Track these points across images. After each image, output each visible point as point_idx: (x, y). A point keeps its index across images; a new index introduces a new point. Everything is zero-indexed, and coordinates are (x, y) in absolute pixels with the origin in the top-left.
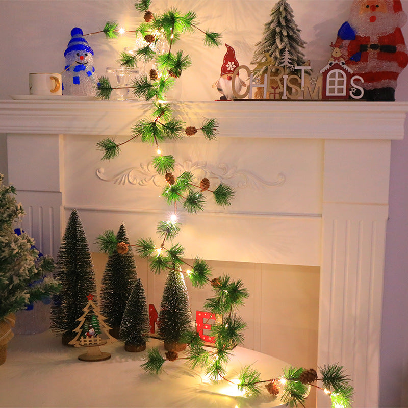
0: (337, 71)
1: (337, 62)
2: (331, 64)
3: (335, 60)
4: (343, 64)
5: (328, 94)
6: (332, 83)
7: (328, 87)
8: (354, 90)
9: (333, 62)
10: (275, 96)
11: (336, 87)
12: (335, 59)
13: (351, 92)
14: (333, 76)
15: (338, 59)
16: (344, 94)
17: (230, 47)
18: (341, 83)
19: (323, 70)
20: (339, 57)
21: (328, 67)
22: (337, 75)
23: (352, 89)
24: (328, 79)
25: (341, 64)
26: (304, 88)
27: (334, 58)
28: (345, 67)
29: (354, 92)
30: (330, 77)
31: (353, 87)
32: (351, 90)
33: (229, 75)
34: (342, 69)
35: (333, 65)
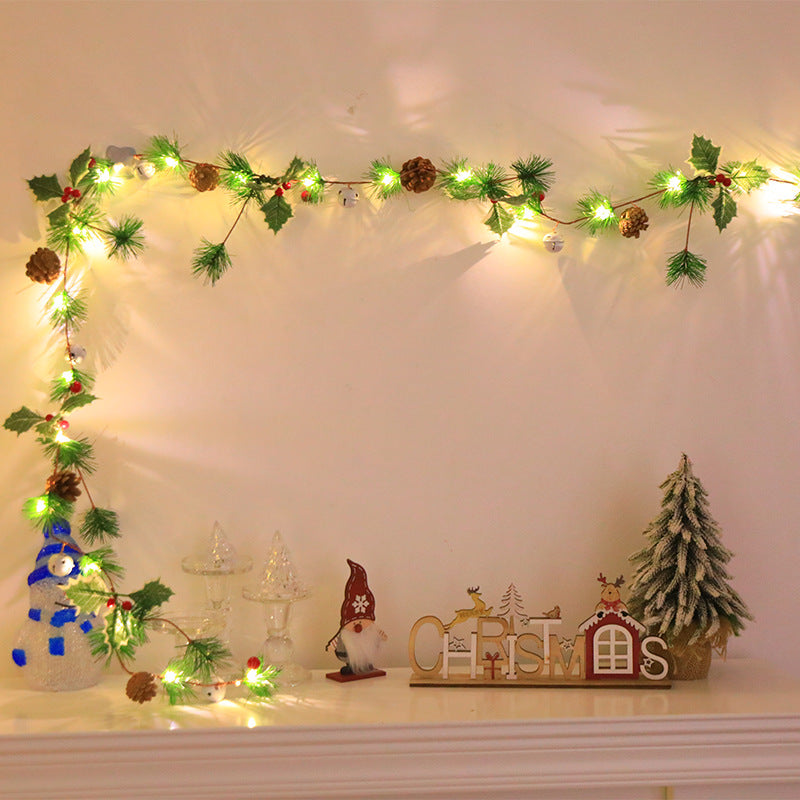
0: (613, 628)
1: (611, 610)
2: (600, 615)
3: (607, 608)
4: (625, 614)
5: (597, 671)
6: (605, 650)
7: (597, 656)
8: (648, 662)
9: (604, 610)
10: (493, 673)
11: (613, 656)
12: (608, 605)
13: (642, 667)
14: (606, 637)
15: (615, 605)
16: (630, 670)
17: (358, 565)
18: (621, 650)
19: (586, 626)
20: (616, 603)
21: (596, 620)
22: (613, 636)
23: (645, 660)
24: (596, 643)
25: (620, 615)
26: (549, 659)
27: (606, 603)
28: (628, 620)
29: (650, 666)
30: (600, 640)
31: (646, 658)
32: (643, 664)
33: (357, 622)
34: (623, 624)
35: (604, 616)
